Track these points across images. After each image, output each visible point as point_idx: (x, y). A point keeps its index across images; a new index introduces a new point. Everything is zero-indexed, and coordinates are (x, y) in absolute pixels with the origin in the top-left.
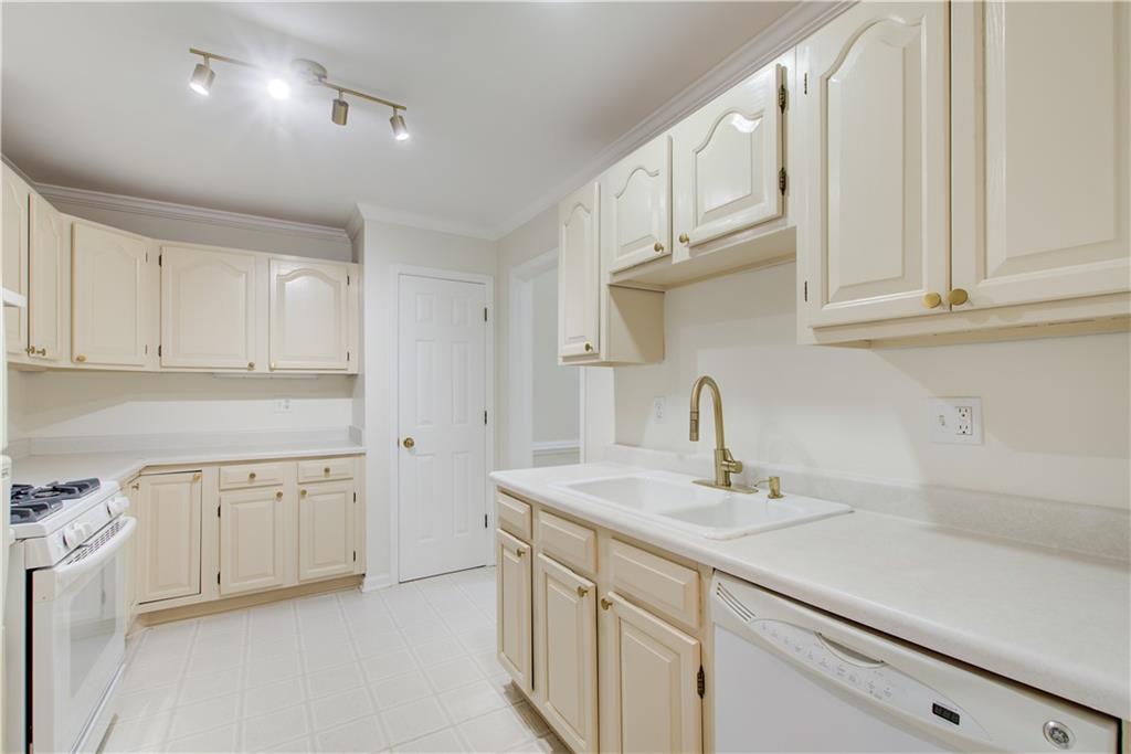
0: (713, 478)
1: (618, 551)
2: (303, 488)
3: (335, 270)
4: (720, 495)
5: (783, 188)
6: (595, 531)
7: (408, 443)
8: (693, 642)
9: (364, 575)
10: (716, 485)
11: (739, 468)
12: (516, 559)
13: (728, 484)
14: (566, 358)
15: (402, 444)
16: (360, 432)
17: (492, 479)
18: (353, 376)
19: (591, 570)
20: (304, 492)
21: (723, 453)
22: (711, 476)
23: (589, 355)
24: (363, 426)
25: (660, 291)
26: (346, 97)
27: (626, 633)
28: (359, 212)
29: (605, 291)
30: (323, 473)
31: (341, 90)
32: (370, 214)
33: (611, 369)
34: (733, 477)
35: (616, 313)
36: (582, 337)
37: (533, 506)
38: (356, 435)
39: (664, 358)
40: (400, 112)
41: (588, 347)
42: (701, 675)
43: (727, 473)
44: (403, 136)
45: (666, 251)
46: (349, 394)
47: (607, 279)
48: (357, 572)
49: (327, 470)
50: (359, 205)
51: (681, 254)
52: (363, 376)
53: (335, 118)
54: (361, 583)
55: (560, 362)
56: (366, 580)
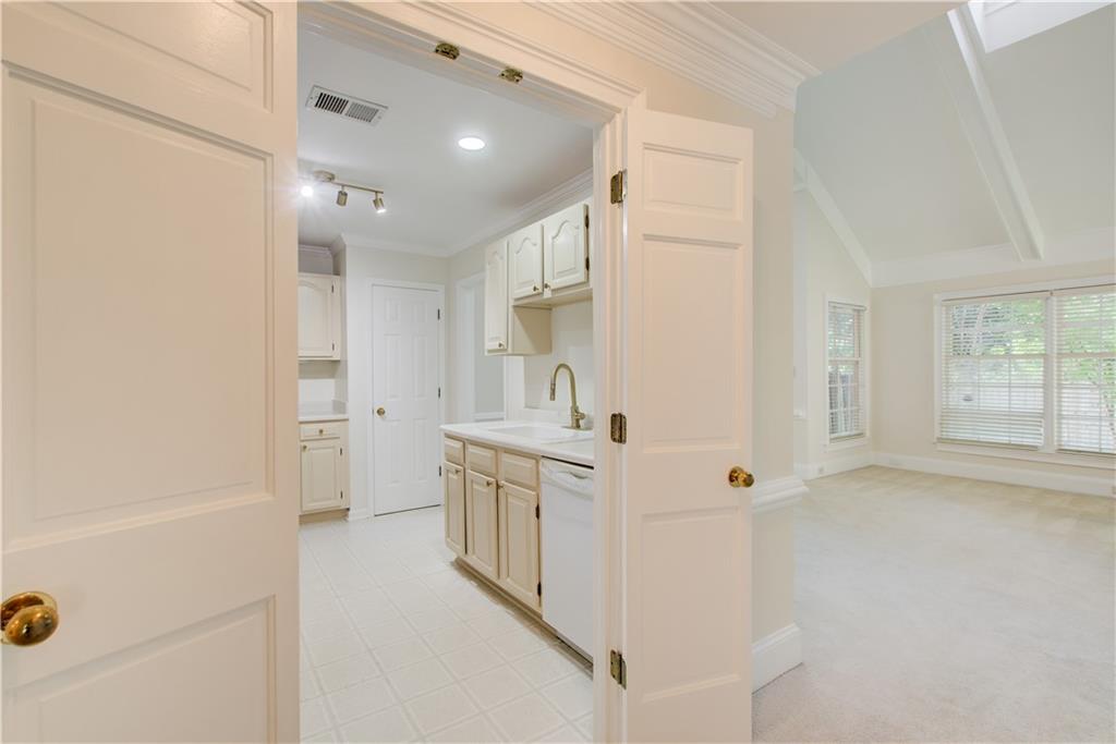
0: (570, 425)
1: (506, 458)
2: (303, 444)
3: (323, 281)
4: (573, 432)
5: (588, 267)
6: (496, 451)
7: (380, 412)
8: (534, 493)
9: (348, 509)
10: (572, 427)
11: (583, 417)
12: (455, 477)
13: (578, 427)
14: (490, 351)
15: (376, 411)
16: (344, 404)
17: (441, 430)
18: (336, 362)
19: (494, 472)
20: (305, 447)
21: (575, 409)
22: (569, 422)
23: (501, 349)
24: (347, 400)
25: (548, 307)
26: (346, 190)
27: (510, 500)
28: (341, 239)
29: (511, 310)
30: (318, 433)
31: (343, 186)
32: (349, 240)
33: (522, 358)
34: (581, 422)
35: (518, 322)
36: (497, 338)
37: (466, 442)
38: (340, 406)
39: (551, 351)
40: (380, 196)
41: (500, 345)
42: (538, 509)
43: (578, 421)
44: (381, 211)
45: (540, 291)
46: (332, 375)
47: (512, 303)
48: (343, 507)
49: (321, 431)
50: (343, 235)
51: (548, 294)
52: (346, 361)
53: (338, 202)
54: (346, 515)
55: (486, 354)
56: (350, 513)
